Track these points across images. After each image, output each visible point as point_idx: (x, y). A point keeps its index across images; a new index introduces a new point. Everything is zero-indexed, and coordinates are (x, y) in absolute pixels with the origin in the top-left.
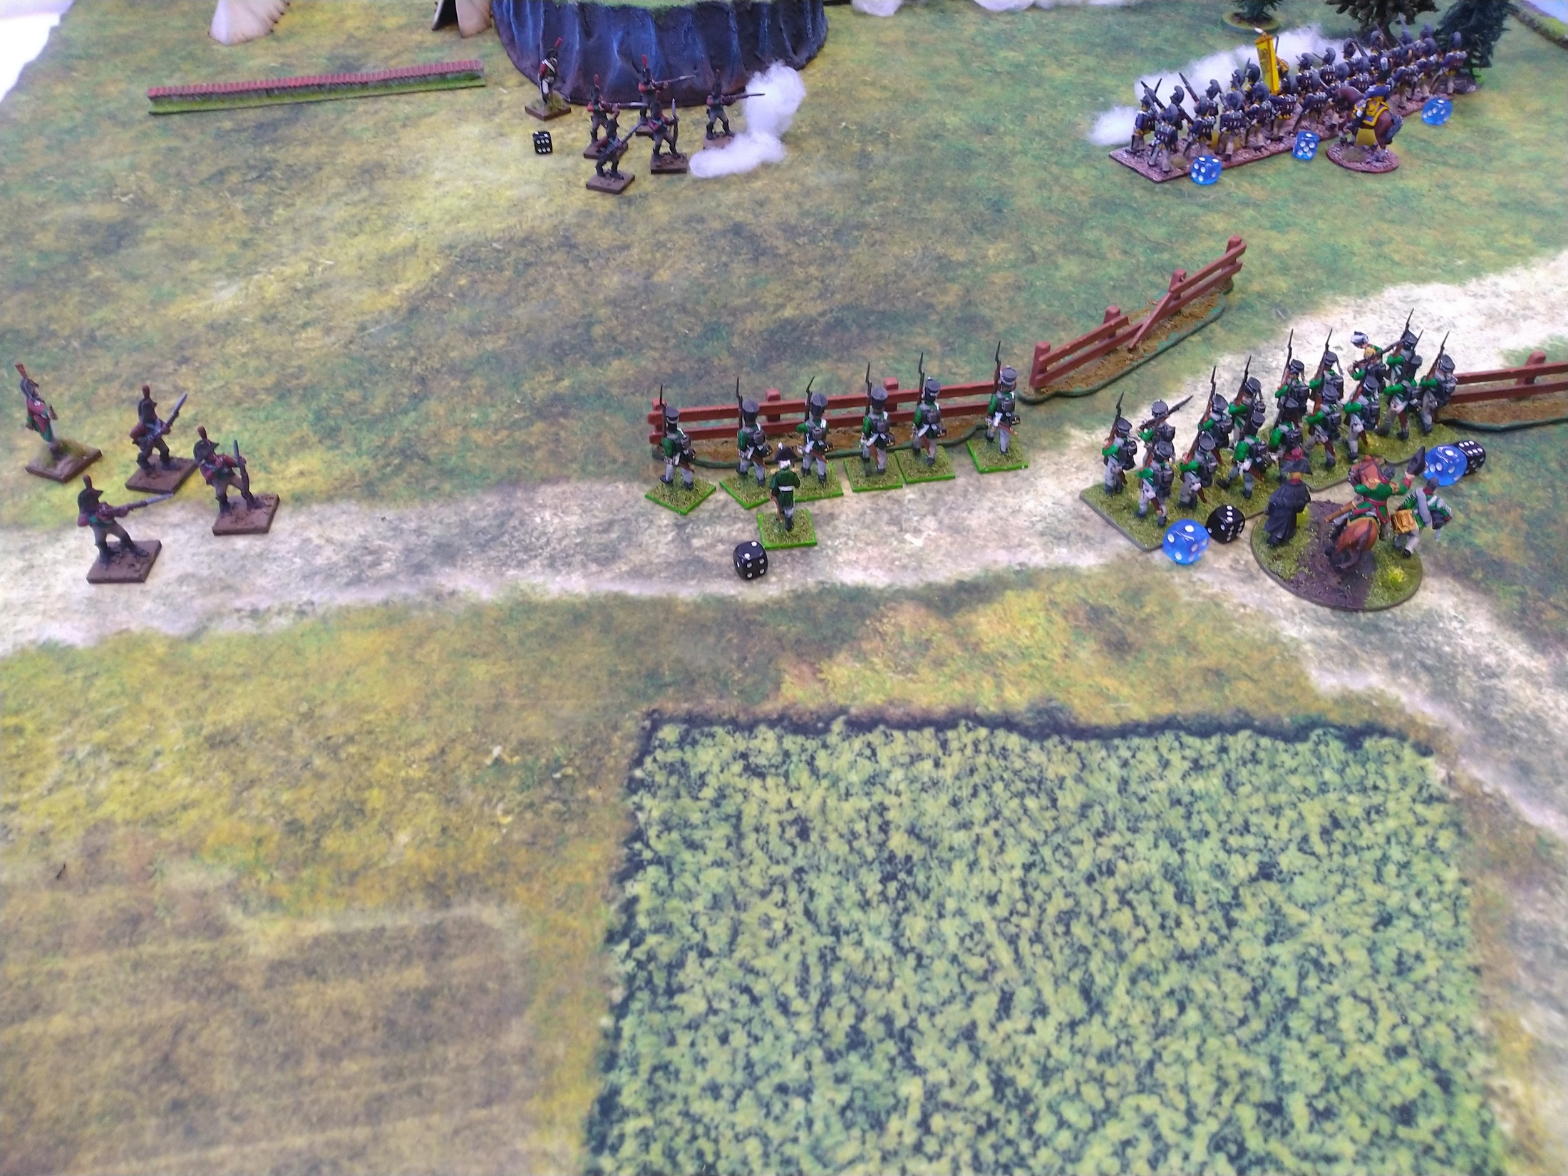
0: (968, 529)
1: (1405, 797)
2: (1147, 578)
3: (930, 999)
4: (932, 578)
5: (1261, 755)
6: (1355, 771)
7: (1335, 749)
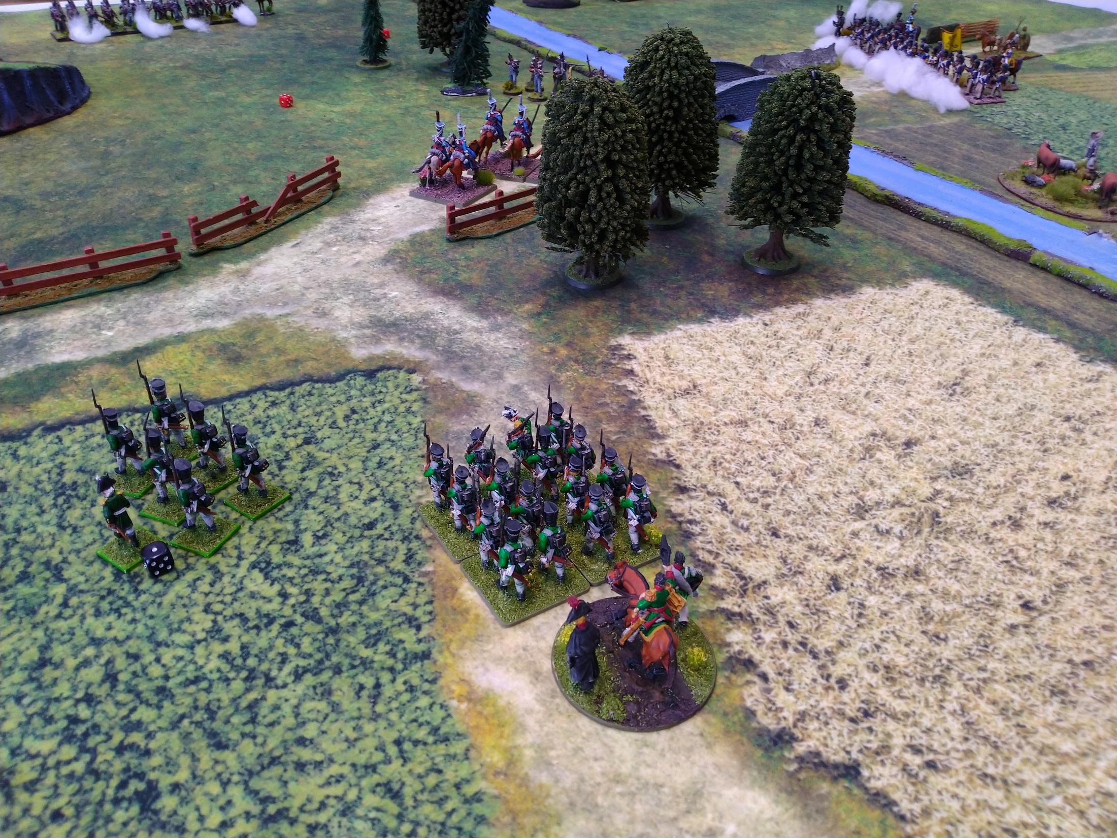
0: (146, 322)
1: (397, 393)
2: (260, 325)
3: (79, 546)
4: (117, 349)
5: (314, 391)
6: (370, 387)
7: (360, 380)
